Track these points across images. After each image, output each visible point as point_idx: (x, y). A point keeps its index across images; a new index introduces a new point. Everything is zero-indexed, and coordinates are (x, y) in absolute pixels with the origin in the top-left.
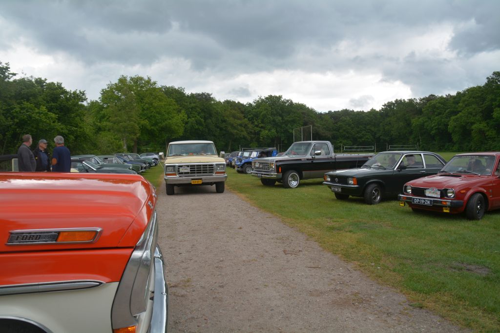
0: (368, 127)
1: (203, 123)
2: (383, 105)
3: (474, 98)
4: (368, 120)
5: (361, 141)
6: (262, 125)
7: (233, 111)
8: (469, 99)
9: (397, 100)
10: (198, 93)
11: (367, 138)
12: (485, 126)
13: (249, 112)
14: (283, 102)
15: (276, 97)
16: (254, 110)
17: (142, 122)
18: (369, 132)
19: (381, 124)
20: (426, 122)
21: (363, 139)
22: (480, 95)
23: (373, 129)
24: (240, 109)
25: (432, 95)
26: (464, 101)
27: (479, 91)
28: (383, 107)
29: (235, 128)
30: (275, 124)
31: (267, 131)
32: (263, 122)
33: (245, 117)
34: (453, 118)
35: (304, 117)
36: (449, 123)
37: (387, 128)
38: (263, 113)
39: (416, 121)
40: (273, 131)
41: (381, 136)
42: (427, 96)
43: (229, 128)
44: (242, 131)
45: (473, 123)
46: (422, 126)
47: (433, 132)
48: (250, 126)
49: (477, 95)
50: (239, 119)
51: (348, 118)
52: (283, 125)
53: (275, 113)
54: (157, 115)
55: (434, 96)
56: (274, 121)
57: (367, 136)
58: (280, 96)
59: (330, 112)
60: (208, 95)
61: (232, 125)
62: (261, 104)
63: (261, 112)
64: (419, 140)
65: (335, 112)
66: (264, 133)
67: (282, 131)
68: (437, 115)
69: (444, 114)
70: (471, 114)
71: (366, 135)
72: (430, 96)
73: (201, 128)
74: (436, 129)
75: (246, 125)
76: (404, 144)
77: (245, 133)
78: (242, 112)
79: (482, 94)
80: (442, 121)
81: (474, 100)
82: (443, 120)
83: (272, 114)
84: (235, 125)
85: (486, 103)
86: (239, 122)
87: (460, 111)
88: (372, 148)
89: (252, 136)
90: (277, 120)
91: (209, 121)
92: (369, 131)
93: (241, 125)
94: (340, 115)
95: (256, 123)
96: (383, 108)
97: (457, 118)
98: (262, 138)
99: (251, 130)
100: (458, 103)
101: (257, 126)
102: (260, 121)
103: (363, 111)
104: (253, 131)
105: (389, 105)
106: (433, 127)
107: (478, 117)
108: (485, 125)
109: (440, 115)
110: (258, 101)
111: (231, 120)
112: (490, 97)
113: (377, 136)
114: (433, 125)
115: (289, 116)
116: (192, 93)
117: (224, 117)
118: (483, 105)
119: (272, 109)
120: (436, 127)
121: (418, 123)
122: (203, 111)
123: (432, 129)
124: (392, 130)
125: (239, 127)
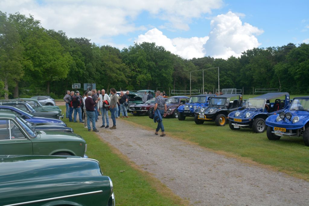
0: (228, 72)
1: (85, 67)
2: (243, 53)
4: (229, 66)
5: (223, 85)
6: (139, 69)
7: (112, 56)
10: (78, 38)
11: (228, 82)
13: (126, 57)
14: (156, 49)
15: (150, 44)
16: (130, 56)
17: (26, 62)
18: (229, 77)
19: (241, 70)
20: (289, 67)
21: (225, 83)
23: (233, 74)
25: (291, 44)
29: (113, 72)
30: (150, 69)
31: (143, 76)
32: (139, 66)
33: (123, 62)
37: (248, 73)
38: (139, 58)
39: (278, 67)
40: (149, 75)
41: (241, 80)
42: (286, 45)
43: (108, 72)
44: (120, 75)
46: (285, 71)
47: (297, 76)
48: (128, 70)
50: (117, 63)
52: (157, 70)
53: (150, 58)
54: (41, 56)
55: (292, 44)
56: (149, 66)
57: (228, 81)
59: (194, 59)
60: (87, 40)
61: (111, 69)
62: (136, 49)
63: (138, 57)
65: (199, 59)
66: (140, 77)
67: (156, 75)
68: (300, 62)
71: (227, 79)
72: (289, 44)
73: (81, 70)
74: (301, 74)
75: (124, 69)
77: (123, 77)
78: (120, 58)
83: (148, 59)
84: (114, 69)
86: (118, 66)
89: (130, 79)
90: (151, 65)
91: (90, 64)
93: (119, 69)
94: (203, 61)
95: (133, 68)
98: (138, 81)
99: (128, 74)
101: (133, 70)
102: (136, 65)
103: (221, 59)
104: (130, 75)
105: (248, 53)
106: (297, 72)
109: (304, 60)
110: (133, 48)
111: (111, 64)
115: (162, 62)
116: (71, 38)
117: (102, 61)
119: (147, 55)
120: (301, 72)
121: (281, 69)
122: (84, 54)
123: (295, 74)
124: (253, 75)
125: (118, 71)
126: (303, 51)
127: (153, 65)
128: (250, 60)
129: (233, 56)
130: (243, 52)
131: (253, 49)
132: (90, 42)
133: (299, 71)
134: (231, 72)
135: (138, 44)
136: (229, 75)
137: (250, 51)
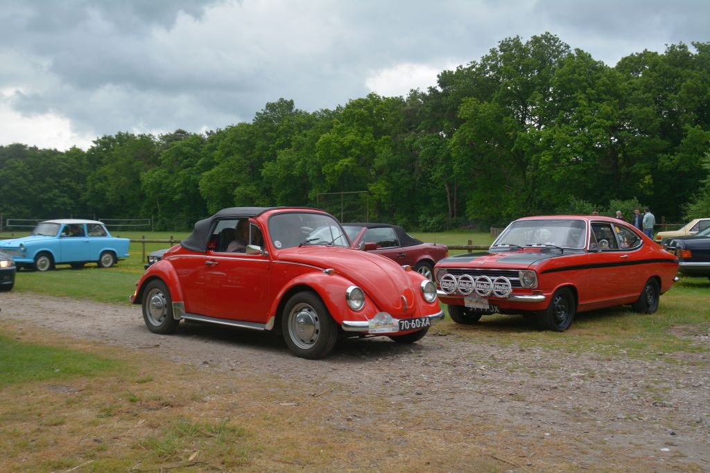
0: (63, 181)
2: (95, 142)
3: (238, 142)
4: (65, 167)
5: (50, 209)
8: (231, 143)
9: (120, 133)
11: (64, 204)
12: (255, 191)
18: (65, 192)
19: (89, 178)
20: (166, 178)
21: (55, 206)
22: (246, 138)
23: (73, 184)
26: (223, 147)
27: (246, 132)
28: (95, 145)
34: (207, 173)
36: (200, 184)
37: (99, 185)
39: (149, 176)
41: (88, 200)
42: (173, 133)
45: (236, 185)
46: (158, 186)
47: (177, 197)
49: (243, 138)
51: (22, 164)
57: (62, 200)
64: (156, 211)
68: (185, 168)
69: (195, 166)
70: (233, 170)
71: (59, 196)
74: (182, 192)
76: (132, 216)
79: (250, 138)
80: (191, 179)
81: (238, 146)
82: (193, 177)
85: (254, 153)
87: (217, 164)
92: (66, 189)
96: (93, 147)
97: (212, 176)
100: (213, 149)
103: (56, 150)
105: (106, 143)
106: (176, 189)
107: (243, 176)
108: (254, 188)
112: (260, 143)
113: (83, 198)
114: (177, 184)
118: (251, 156)
120: (183, 189)
121: (151, 180)
123: (174, 192)
124: (108, 191)
126: (187, 148)
128: (102, 158)
129: (77, 147)
130: (96, 140)
131: (116, 136)
133: (178, 187)
134: (70, 182)
136: (63, 186)
137: (110, 138)
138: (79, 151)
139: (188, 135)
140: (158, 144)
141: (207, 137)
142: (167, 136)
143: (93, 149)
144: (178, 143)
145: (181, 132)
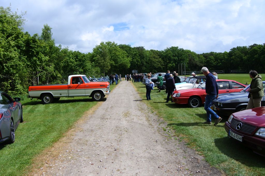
1: (140, 61)
4: (223, 57)
6: (168, 61)
7: (154, 55)
9: (238, 47)
10: (137, 47)
13: (162, 55)
14: (178, 50)
15: (175, 47)
16: (165, 54)
17: (111, 62)
24: (158, 54)
30: (175, 61)
31: (171, 64)
33: (160, 57)
35: (189, 57)
37: (232, 61)
40: (174, 64)
42: (253, 45)
43: (152, 63)
44: (158, 65)
48: (162, 62)
51: (212, 57)
53: (175, 55)
54: (118, 59)
56: (174, 59)
58: (177, 47)
60: (142, 47)
62: (167, 51)
63: (168, 55)
65: (206, 53)
66: (169, 65)
73: (138, 63)
74: (255, 62)
75: (160, 61)
77: (160, 65)
78: (159, 55)
83: (173, 56)
84: (155, 62)
86: (157, 60)
88: (222, 72)
89: (164, 66)
91: (143, 60)
93: (158, 62)
95: (165, 61)
98: (168, 67)
99: (162, 64)
102: (167, 59)
104: (164, 64)
105: (234, 50)
111: (154, 60)
114: (254, 60)
115: (181, 57)
116: (134, 47)
117: (150, 58)
119: (173, 53)
121: (246, 59)
122: (140, 55)
125: (157, 63)
126: (257, 49)
127: (176, 59)
128: (232, 54)
130: (231, 49)
132: (144, 48)
134: (224, 61)
135: (169, 48)
136: (222, 62)
137: (235, 48)
138: (226, 52)
139: (257, 45)
140: (248, 48)
141: (263, 45)
142: (251, 46)
143: (230, 52)
144: (255, 48)
145: (255, 44)
